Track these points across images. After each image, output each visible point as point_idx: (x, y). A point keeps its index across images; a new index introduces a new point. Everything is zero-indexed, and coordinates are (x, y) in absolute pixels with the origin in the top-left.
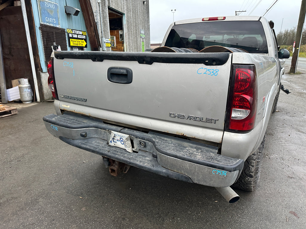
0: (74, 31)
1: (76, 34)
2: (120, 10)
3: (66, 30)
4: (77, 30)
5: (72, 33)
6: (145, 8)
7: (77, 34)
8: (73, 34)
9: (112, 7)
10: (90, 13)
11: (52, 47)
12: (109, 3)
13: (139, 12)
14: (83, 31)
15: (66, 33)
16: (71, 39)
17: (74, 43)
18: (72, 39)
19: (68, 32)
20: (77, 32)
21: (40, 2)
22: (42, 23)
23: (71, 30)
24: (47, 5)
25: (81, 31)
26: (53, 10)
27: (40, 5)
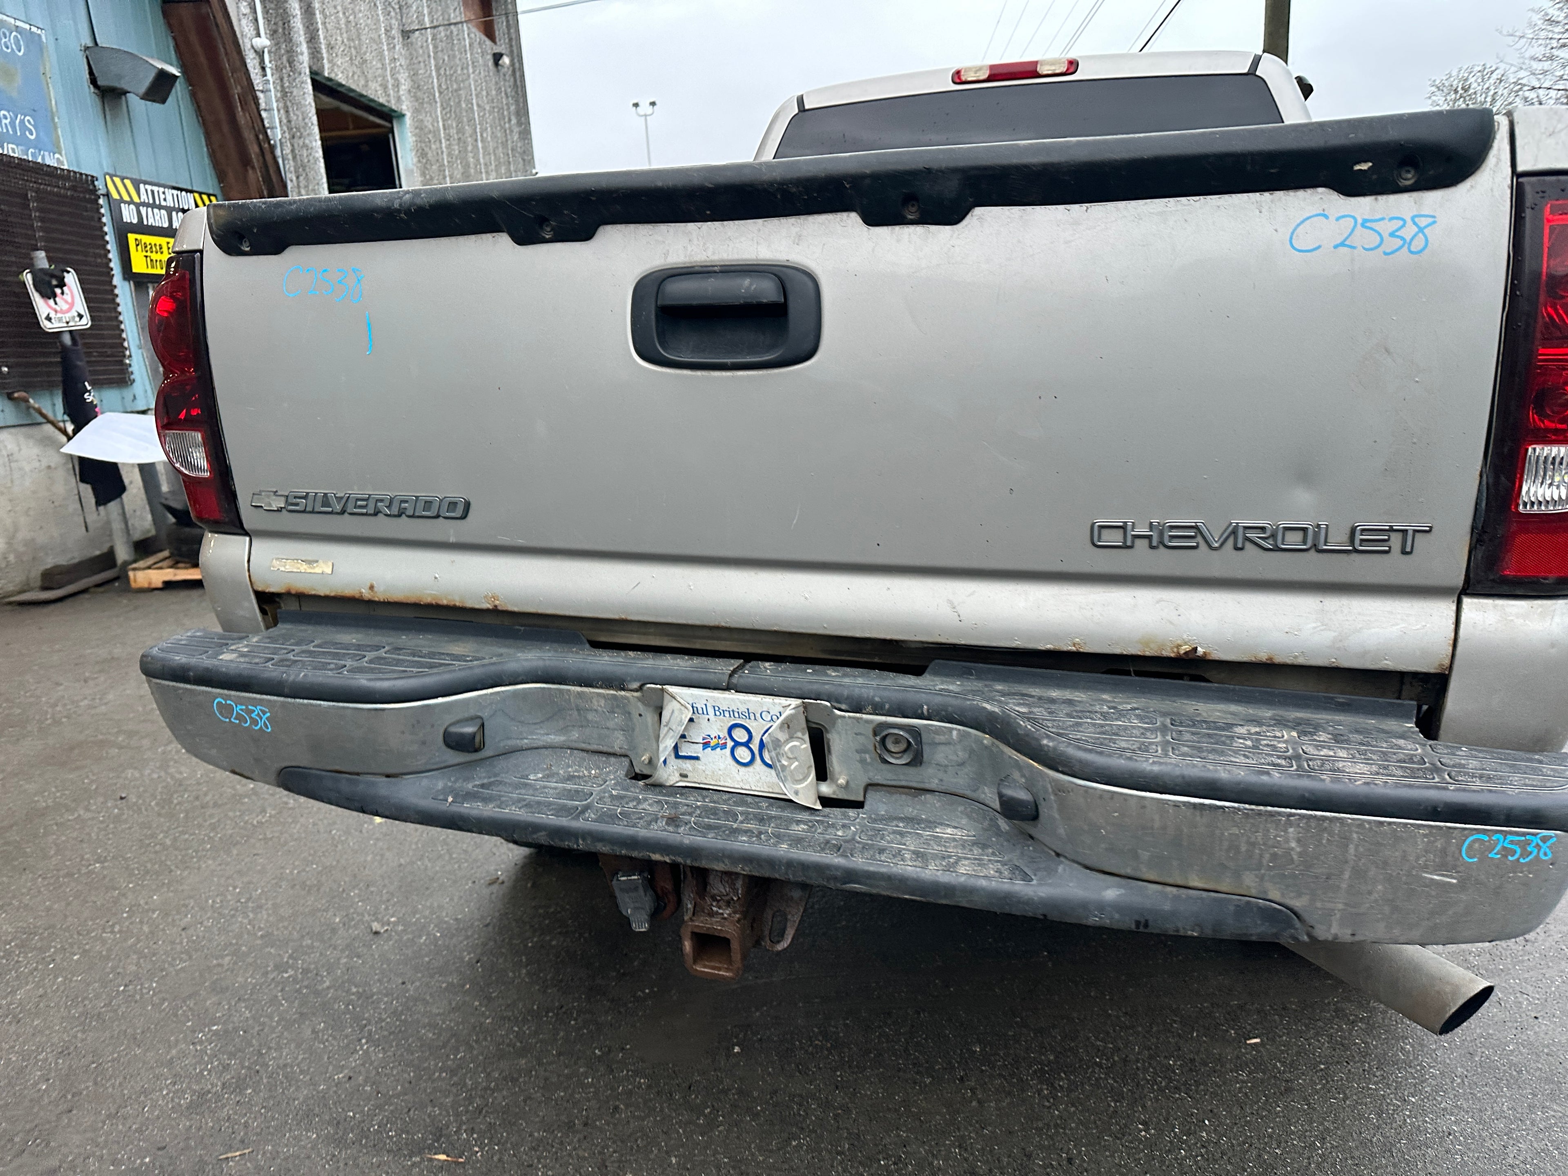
0: (149, 187)
1: (160, 207)
2: (375, 92)
3: (99, 184)
4: (164, 186)
5: (136, 199)
6: (507, 86)
7: (169, 210)
8: (144, 204)
9: (332, 76)
10: (236, 91)
11: (28, 278)
12: (315, 54)
13: (478, 105)
14: (200, 194)
15: (101, 201)
16: (132, 237)
17: (154, 256)
18: (139, 237)
19: (115, 196)
20: (165, 194)
23: (129, 185)
25: (189, 191)
26: (18, 67)
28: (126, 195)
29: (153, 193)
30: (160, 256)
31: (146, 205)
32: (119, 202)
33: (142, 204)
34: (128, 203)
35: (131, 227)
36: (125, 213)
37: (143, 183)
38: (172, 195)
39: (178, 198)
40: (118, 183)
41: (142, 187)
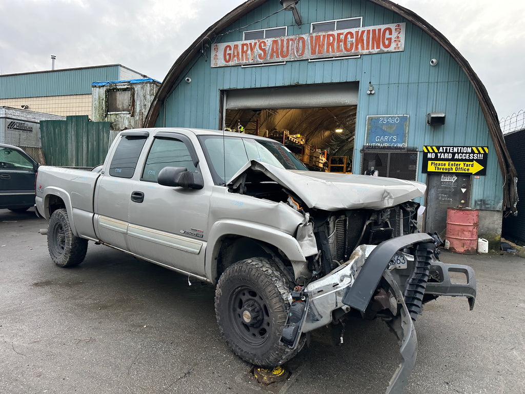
3: (419, 149)
4: (454, 147)
5: (437, 151)
7: (454, 153)
14: (476, 147)
15: (418, 153)
17: (440, 167)
19: (426, 151)
20: (453, 149)
21: (372, 120)
22: (367, 144)
23: (434, 148)
24: (383, 121)
25: (469, 147)
26: (396, 125)
27: (369, 124)
28: (431, 151)
29: (446, 149)
30: (443, 167)
31: (441, 153)
32: (427, 153)
33: (439, 153)
34: (432, 153)
35: (431, 159)
36: (429, 156)
37: (443, 147)
38: (458, 149)
39: (461, 149)
40: (429, 148)
41: (441, 148)
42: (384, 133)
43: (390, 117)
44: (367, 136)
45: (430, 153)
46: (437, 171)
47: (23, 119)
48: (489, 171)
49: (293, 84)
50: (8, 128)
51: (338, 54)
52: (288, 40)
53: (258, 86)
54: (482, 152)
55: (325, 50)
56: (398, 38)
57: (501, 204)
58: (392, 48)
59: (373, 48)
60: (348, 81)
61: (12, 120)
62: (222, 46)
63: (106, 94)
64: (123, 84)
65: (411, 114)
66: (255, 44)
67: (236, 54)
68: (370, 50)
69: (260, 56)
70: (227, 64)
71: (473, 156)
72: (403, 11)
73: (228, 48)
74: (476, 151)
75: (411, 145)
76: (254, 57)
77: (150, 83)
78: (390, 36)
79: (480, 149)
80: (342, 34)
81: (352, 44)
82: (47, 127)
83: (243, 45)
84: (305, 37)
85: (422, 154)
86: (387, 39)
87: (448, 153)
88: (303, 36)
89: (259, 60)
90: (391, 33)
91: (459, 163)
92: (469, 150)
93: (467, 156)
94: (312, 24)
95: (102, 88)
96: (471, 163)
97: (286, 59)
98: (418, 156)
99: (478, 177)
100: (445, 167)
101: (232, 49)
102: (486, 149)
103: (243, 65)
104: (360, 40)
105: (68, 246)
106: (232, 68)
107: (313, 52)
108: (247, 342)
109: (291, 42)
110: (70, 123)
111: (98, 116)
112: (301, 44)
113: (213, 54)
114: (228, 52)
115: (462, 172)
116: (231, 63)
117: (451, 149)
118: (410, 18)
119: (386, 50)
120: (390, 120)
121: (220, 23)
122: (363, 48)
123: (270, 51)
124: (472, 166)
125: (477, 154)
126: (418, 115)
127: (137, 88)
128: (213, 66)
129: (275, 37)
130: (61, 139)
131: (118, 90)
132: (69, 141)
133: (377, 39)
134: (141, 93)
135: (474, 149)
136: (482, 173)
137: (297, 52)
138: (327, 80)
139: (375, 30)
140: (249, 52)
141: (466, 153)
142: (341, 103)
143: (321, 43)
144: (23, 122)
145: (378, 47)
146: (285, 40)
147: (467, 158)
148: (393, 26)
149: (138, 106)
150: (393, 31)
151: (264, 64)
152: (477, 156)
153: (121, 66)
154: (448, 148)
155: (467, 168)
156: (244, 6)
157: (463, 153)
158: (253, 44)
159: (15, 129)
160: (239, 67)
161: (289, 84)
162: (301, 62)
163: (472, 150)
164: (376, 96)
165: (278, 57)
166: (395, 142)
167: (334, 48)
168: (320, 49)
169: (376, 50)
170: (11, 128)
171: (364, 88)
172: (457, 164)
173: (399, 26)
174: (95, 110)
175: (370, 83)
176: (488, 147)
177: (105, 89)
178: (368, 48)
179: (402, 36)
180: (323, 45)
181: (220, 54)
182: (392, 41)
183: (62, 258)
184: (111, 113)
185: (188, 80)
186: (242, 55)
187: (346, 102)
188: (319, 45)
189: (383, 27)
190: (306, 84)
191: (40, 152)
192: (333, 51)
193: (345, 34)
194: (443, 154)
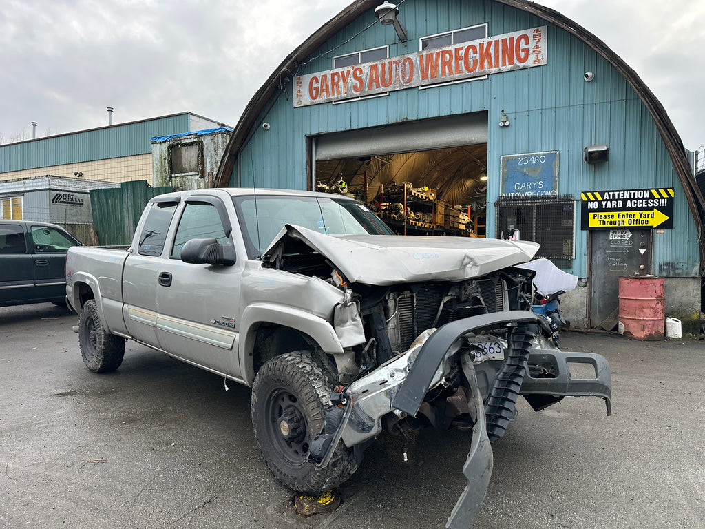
0: (611, 193)
3: (575, 197)
4: (625, 191)
5: (600, 199)
7: (625, 200)
14: (657, 189)
15: (574, 203)
17: (607, 220)
18: (597, 213)
19: (585, 199)
20: (624, 194)
21: (508, 161)
22: (504, 195)
23: (597, 195)
24: (523, 161)
25: (647, 190)
26: (541, 167)
27: (504, 167)
28: (592, 199)
29: (614, 195)
30: (611, 220)
31: (607, 200)
32: (586, 202)
33: (604, 201)
34: (593, 201)
35: (593, 210)
36: (590, 205)
37: (608, 192)
38: (630, 194)
39: (634, 194)
40: (589, 195)
41: (606, 194)
42: (526, 179)
43: (532, 156)
44: (503, 184)
45: (591, 201)
46: (602, 226)
47: (71, 189)
48: (676, 223)
49: (399, 121)
50: (53, 202)
51: (457, 76)
52: (390, 63)
53: (355, 127)
54: (665, 195)
55: (440, 73)
56: (537, 48)
57: (697, 268)
58: (530, 62)
59: (504, 64)
60: (472, 111)
61: (58, 192)
62: (307, 78)
63: (168, 151)
64: (188, 137)
65: (561, 149)
66: (349, 71)
67: (324, 87)
68: (501, 67)
69: (355, 87)
70: (314, 101)
71: (653, 203)
72: (541, 10)
73: (314, 81)
74: (657, 196)
75: (564, 193)
76: (348, 89)
77: (222, 134)
78: (526, 46)
79: (662, 191)
80: (462, 49)
81: (475, 61)
82: (99, 198)
83: (333, 75)
84: (413, 57)
85: (580, 203)
86: (523, 50)
87: (617, 200)
88: (410, 56)
89: (355, 93)
90: (527, 42)
91: (632, 213)
92: (647, 194)
93: (644, 203)
94: (420, 39)
95: (163, 144)
96: (651, 212)
97: (389, 89)
98: (575, 207)
99: (662, 231)
100: (613, 220)
101: (320, 81)
102: (670, 191)
103: (335, 101)
104: (486, 55)
105: (101, 346)
106: (321, 106)
107: (424, 77)
108: (288, 462)
109: (394, 66)
110: (126, 190)
111: (160, 180)
112: (407, 67)
113: (295, 90)
114: (315, 85)
115: (638, 225)
116: (318, 100)
117: (621, 195)
118: (552, 20)
119: (521, 65)
120: (533, 160)
121: (302, 48)
122: (490, 66)
123: (368, 80)
124: (652, 216)
125: (659, 199)
126: (572, 150)
127: (207, 141)
128: (296, 105)
129: (373, 61)
130: (116, 212)
131: (183, 145)
132: (126, 214)
133: (509, 51)
134: (211, 148)
135: (654, 192)
136: (667, 225)
137: (403, 77)
138: (445, 113)
139: (506, 39)
140: (341, 83)
141: (643, 199)
142: (466, 141)
143: (434, 64)
144: (72, 194)
145: (511, 62)
146: (387, 63)
147: (644, 206)
148: (529, 32)
149: (208, 163)
150: (531, 38)
151: (361, 97)
152: (659, 202)
153: (191, 114)
154: (617, 193)
155: (645, 219)
156: (331, 23)
157: (638, 199)
158: (345, 72)
159: (61, 202)
160: (330, 104)
161: (395, 121)
162: (409, 90)
163: (651, 193)
164: (511, 129)
165: (378, 86)
166: (542, 190)
167: (452, 69)
168: (434, 71)
169: (508, 67)
170: (56, 202)
171: (495, 119)
172: (630, 215)
173: (538, 31)
174: (157, 172)
175: (503, 111)
176: (673, 189)
177: (167, 144)
178: (497, 65)
179: (543, 45)
180: (437, 66)
181: (305, 90)
182: (530, 52)
183: (95, 361)
184: (176, 175)
185: (266, 126)
186: (333, 89)
187: (473, 139)
188: (432, 66)
189: (516, 35)
190: (417, 120)
191: (92, 230)
192: (451, 73)
193: (465, 48)
194: (609, 202)
